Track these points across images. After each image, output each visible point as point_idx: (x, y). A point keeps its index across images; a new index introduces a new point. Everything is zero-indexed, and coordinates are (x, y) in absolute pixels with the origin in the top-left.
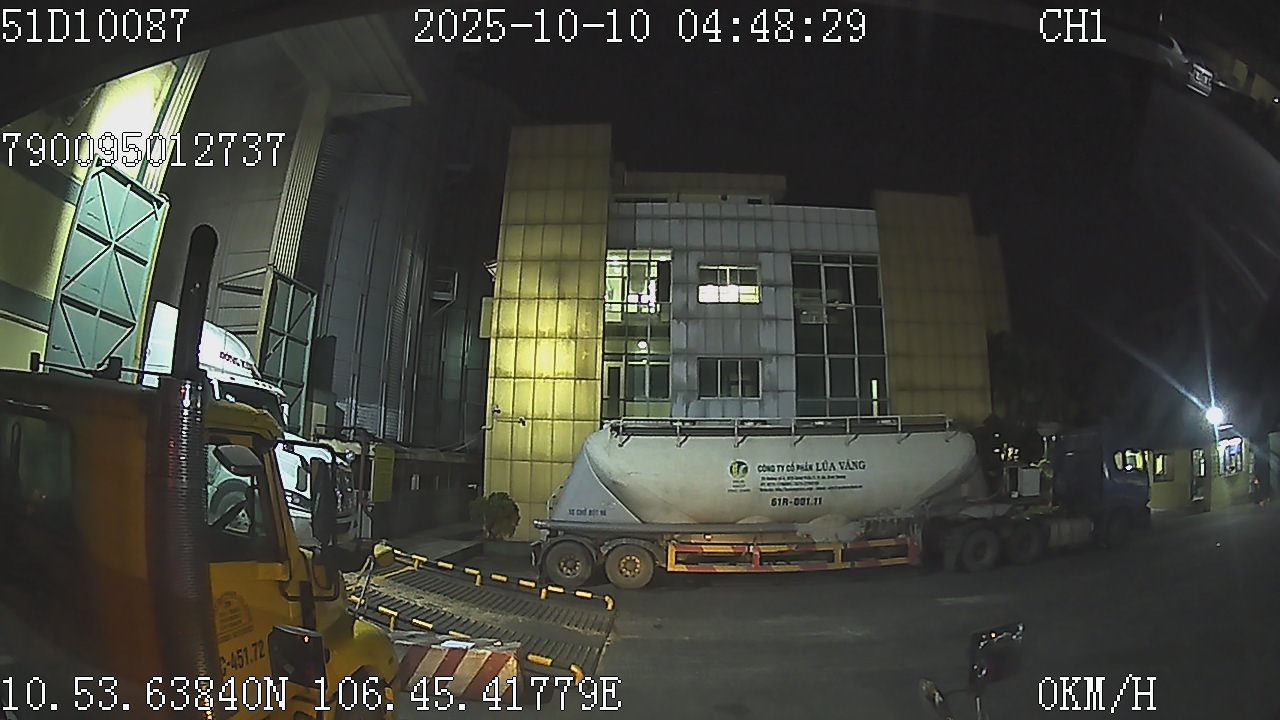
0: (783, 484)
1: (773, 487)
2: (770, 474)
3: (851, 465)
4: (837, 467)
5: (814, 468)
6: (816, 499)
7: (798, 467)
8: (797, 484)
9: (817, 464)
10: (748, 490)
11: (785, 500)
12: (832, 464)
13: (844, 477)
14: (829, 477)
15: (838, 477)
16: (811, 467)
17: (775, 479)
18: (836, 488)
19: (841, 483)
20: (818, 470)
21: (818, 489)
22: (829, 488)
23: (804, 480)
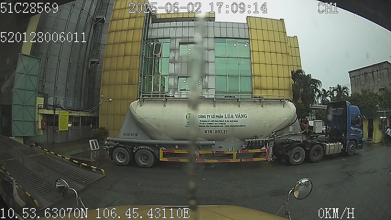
2: (204, 119)
3: (241, 116)
4: (234, 116)
5: (224, 117)
6: (225, 131)
7: (216, 116)
8: (216, 124)
11: (211, 131)
12: (232, 115)
13: (237, 121)
14: (231, 121)
15: (235, 121)
16: (222, 117)
17: (206, 121)
18: (234, 126)
19: (236, 124)
21: (226, 126)
22: (231, 126)
23: (219, 122)
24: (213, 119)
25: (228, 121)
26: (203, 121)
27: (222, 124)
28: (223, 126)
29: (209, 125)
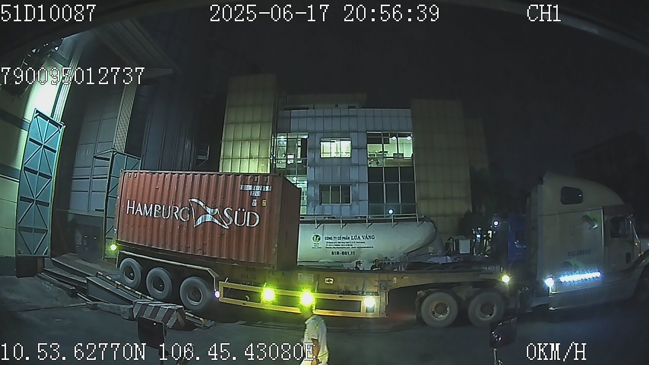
0: (336, 245)
1: (332, 247)
2: (330, 241)
3: (368, 237)
4: (361, 238)
5: (351, 238)
6: (352, 252)
7: (343, 238)
8: (342, 245)
9: (352, 237)
10: (320, 248)
11: (338, 253)
12: (359, 237)
13: (364, 243)
14: (357, 242)
15: (362, 242)
16: (349, 238)
17: (332, 243)
18: (360, 247)
19: (362, 245)
20: (352, 239)
21: (352, 247)
22: (358, 247)
23: (346, 244)
24: (339, 241)
25: (354, 242)
26: (329, 243)
27: (349, 245)
28: (349, 248)
29: (335, 247)
